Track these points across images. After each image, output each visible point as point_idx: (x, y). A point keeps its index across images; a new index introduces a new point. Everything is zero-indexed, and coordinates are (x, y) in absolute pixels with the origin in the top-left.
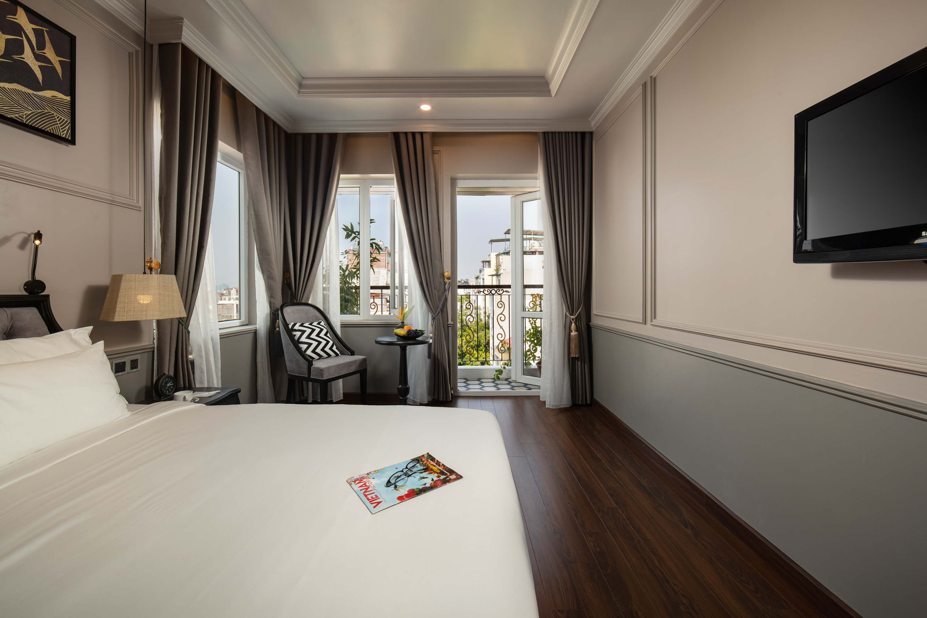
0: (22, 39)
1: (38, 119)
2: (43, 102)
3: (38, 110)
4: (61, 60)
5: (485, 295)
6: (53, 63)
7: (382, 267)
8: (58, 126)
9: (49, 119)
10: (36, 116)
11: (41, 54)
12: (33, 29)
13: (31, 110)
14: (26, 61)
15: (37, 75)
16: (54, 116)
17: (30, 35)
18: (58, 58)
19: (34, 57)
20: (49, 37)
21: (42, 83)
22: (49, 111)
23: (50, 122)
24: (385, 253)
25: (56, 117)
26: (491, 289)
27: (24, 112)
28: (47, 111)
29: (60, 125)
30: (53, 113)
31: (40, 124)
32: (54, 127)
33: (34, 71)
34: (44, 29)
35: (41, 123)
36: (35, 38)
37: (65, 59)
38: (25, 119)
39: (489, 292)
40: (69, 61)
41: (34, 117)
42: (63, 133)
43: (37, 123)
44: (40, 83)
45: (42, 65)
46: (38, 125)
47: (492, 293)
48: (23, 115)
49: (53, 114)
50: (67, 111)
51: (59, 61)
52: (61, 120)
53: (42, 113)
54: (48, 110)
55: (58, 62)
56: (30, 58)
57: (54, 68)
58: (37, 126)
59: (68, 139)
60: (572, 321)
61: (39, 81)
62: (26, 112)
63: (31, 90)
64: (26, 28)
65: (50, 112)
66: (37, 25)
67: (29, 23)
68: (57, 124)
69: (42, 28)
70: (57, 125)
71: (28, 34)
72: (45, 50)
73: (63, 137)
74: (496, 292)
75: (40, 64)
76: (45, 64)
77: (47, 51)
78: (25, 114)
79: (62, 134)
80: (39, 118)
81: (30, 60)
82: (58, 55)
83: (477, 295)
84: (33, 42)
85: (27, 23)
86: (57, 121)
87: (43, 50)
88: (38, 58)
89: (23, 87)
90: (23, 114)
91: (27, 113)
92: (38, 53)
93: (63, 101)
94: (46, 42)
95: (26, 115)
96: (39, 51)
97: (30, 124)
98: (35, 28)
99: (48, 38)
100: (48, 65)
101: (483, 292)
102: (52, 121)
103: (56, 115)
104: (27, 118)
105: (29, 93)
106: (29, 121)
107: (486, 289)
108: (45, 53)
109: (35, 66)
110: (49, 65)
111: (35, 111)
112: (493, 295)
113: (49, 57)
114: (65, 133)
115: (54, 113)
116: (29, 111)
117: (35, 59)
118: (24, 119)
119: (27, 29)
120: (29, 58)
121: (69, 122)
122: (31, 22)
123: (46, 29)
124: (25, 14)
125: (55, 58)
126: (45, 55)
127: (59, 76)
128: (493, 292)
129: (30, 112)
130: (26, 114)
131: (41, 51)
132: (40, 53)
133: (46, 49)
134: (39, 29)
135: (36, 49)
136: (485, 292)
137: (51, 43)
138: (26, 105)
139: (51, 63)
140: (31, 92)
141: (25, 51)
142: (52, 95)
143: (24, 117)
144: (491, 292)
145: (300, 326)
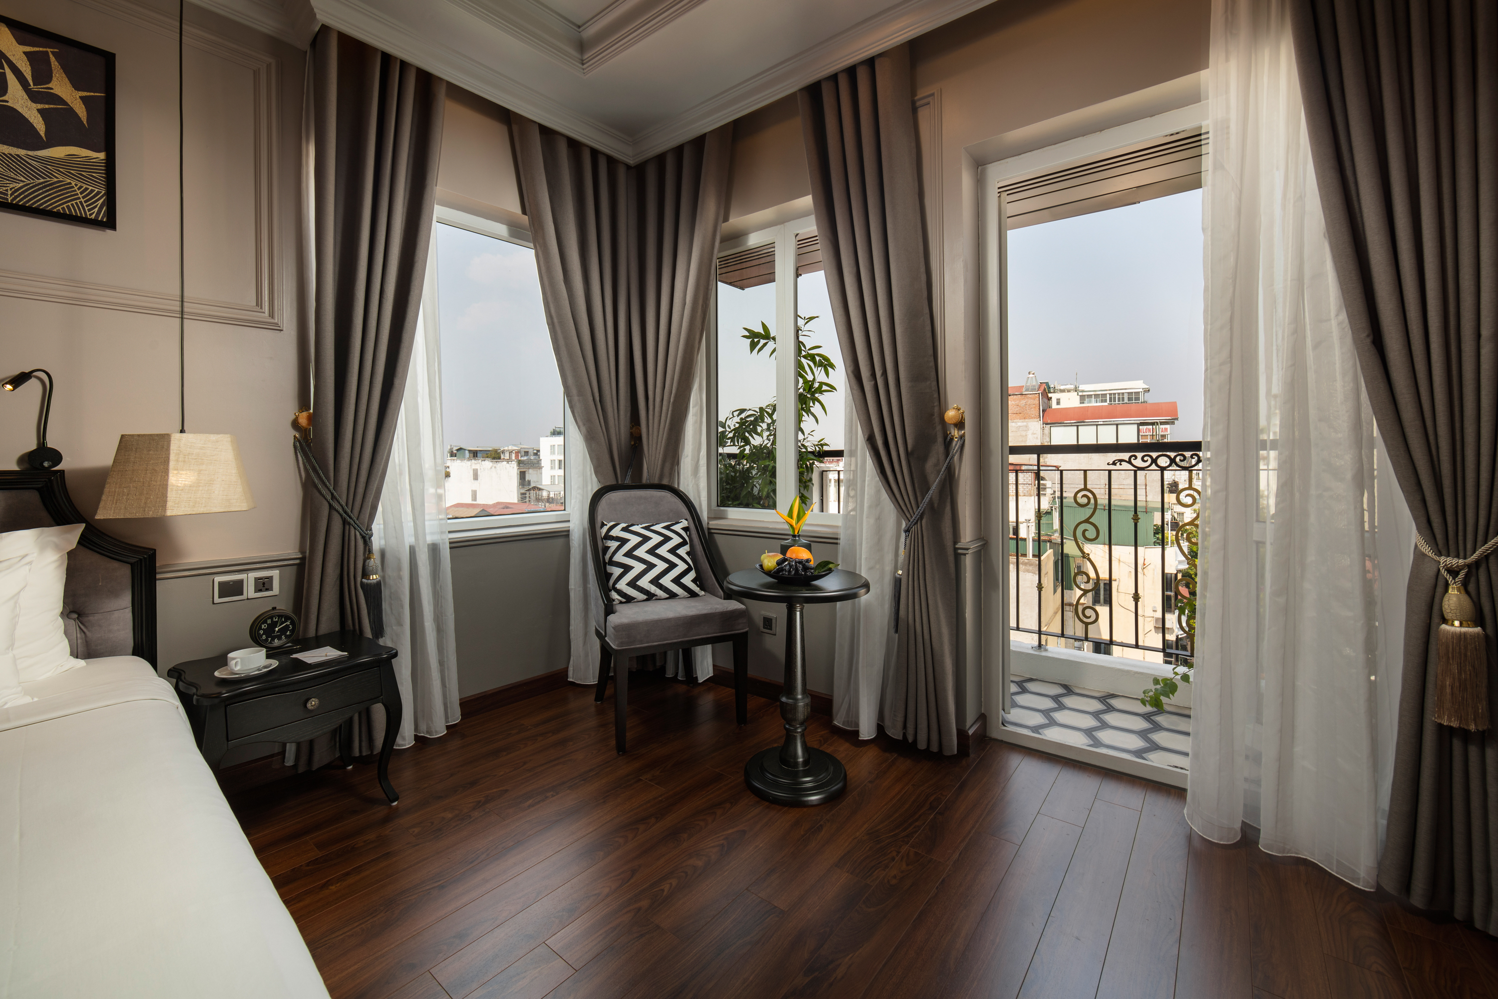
0: (3, 71)
1: (37, 193)
2: (48, 166)
3: (38, 179)
4: (86, 96)
5: (1135, 472)
6: (69, 102)
7: (1032, 418)
8: (81, 202)
9: (62, 192)
10: (33, 189)
11: (43, 90)
12: (24, 53)
13: (24, 182)
14: (12, 106)
15: (35, 125)
16: (73, 187)
17: (19, 64)
18: (79, 92)
19: (27, 98)
20: (58, 62)
21: (45, 136)
22: (62, 179)
23: (62, 197)
24: (1038, 392)
25: (76, 188)
26: (1154, 455)
27: (8, 185)
28: (56, 180)
29: (85, 199)
30: (69, 181)
31: (42, 202)
32: (72, 205)
33: (27, 119)
34: (49, 50)
35: (45, 200)
36: (29, 66)
37: (94, 92)
38: (11, 196)
39: (1150, 461)
40: (102, 95)
41: (30, 191)
42: (92, 212)
43: (35, 200)
44: (41, 136)
45: (46, 108)
46: (38, 203)
47: (1157, 465)
48: (7, 190)
49: (70, 183)
50: (100, 175)
51: (80, 97)
52: (87, 192)
53: (46, 184)
54: (57, 178)
55: (79, 100)
56: (20, 100)
57: (71, 111)
58: (36, 205)
59: (101, 221)
60: (1450, 579)
61: (40, 134)
62: (11, 186)
63: (23, 149)
64: (11, 54)
65: (62, 181)
66: (33, 46)
67: (17, 45)
68: (79, 198)
69: (45, 49)
70: (78, 201)
71: (14, 62)
72: (51, 84)
73: (91, 219)
74: (1173, 461)
75: (40, 106)
76: (52, 106)
77: (56, 85)
78: (11, 189)
79: (88, 213)
80: (39, 192)
81: (20, 103)
82: (77, 88)
83: (1110, 471)
84: (25, 74)
85: (14, 45)
86: (78, 193)
87: (47, 84)
88: (34, 97)
89: (5, 147)
90: (6, 188)
91: (16, 187)
92: (37, 90)
93: (91, 161)
94: (53, 71)
95: (13, 190)
96: (40, 87)
97: (22, 203)
98: (30, 50)
99: (56, 63)
100: (58, 106)
101: (1130, 462)
102: (67, 194)
103: (76, 185)
104: (15, 194)
105: (18, 155)
106: (18, 199)
107: (1140, 455)
108: (52, 89)
109: (31, 113)
110: (60, 107)
111: (32, 181)
112: (1163, 469)
113: (60, 94)
114: (96, 211)
115: (72, 182)
116: (19, 183)
117: (30, 100)
118: (9, 196)
119: (14, 55)
120: (18, 100)
121: (102, 193)
122: (21, 42)
123: (52, 50)
124: (9, 32)
125: (73, 94)
126: (52, 91)
127: (82, 122)
128: (1163, 462)
129: (22, 184)
130: (14, 188)
131: (42, 87)
132: (40, 90)
133: (52, 82)
134: (38, 51)
135: (31, 84)
136: (1133, 461)
137: (64, 72)
138: (12, 174)
139: (64, 102)
140: (22, 152)
141: (9, 89)
142: (67, 154)
143: (10, 192)
144: (1154, 461)
145: (624, 529)
